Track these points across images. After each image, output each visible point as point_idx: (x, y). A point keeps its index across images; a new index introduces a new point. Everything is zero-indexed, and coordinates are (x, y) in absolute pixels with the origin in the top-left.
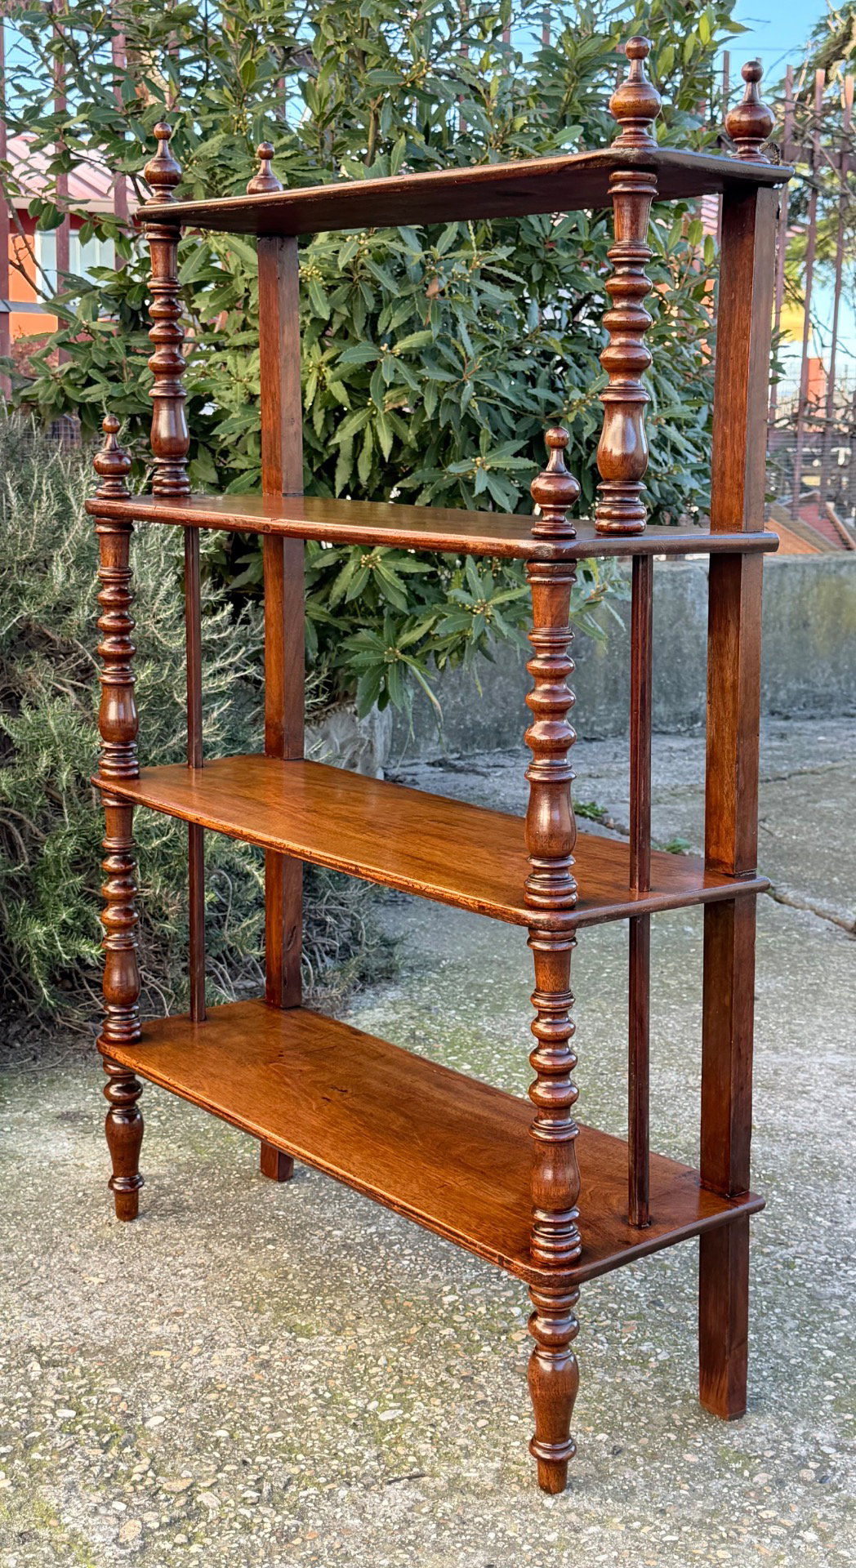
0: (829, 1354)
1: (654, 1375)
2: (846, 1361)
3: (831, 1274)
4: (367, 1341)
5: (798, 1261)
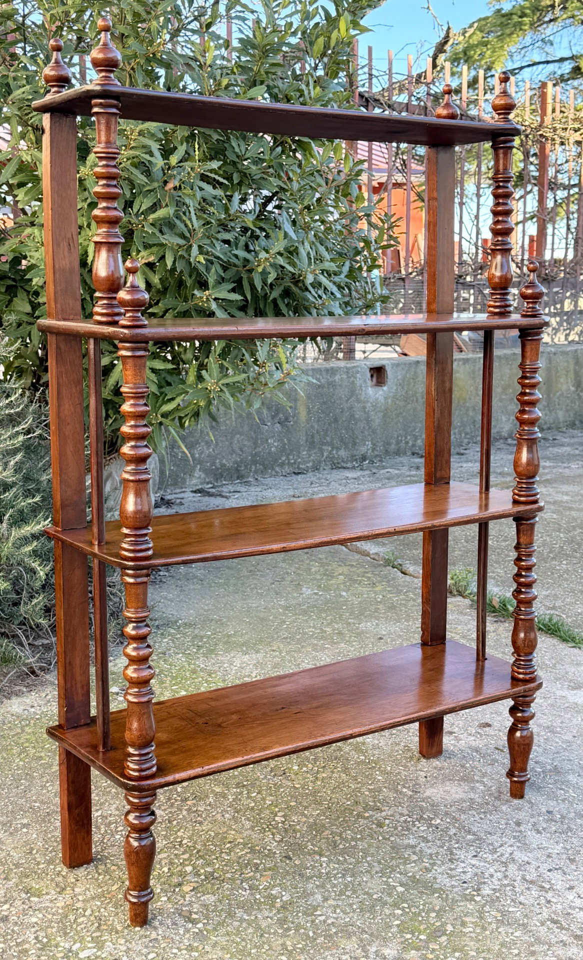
0: (400, 889)
1: (278, 912)
2: (411, 894)
3: (408, 829)
4: (80, 898)
5: (387, 822)
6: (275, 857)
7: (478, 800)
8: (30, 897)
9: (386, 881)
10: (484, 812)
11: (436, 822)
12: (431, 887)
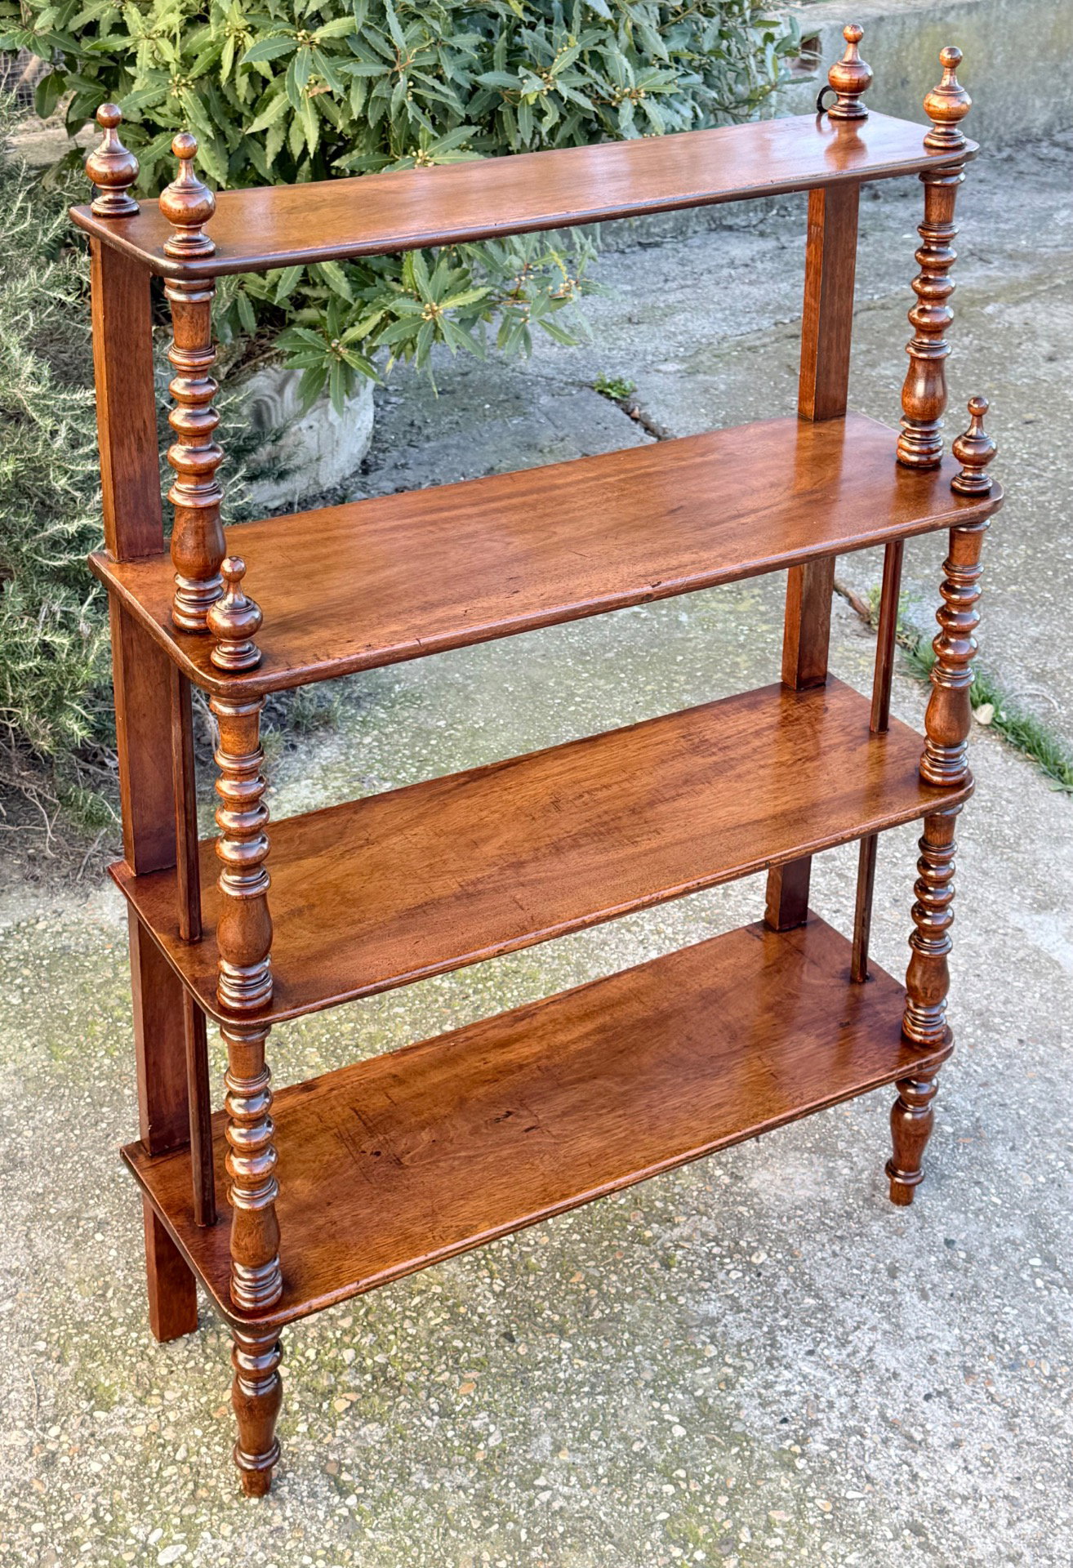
1: (478, 1476)
2: (695, 1446)
3: (711, 1277)
4: (172, 1417)
5: (679, 1254)
6: (488, 1335)
7: (836, 1205)
8: (93, 1409)
9: (659, 1409)
10: (841, 1238)
11: (760, 1258)
12: (728, 1428)
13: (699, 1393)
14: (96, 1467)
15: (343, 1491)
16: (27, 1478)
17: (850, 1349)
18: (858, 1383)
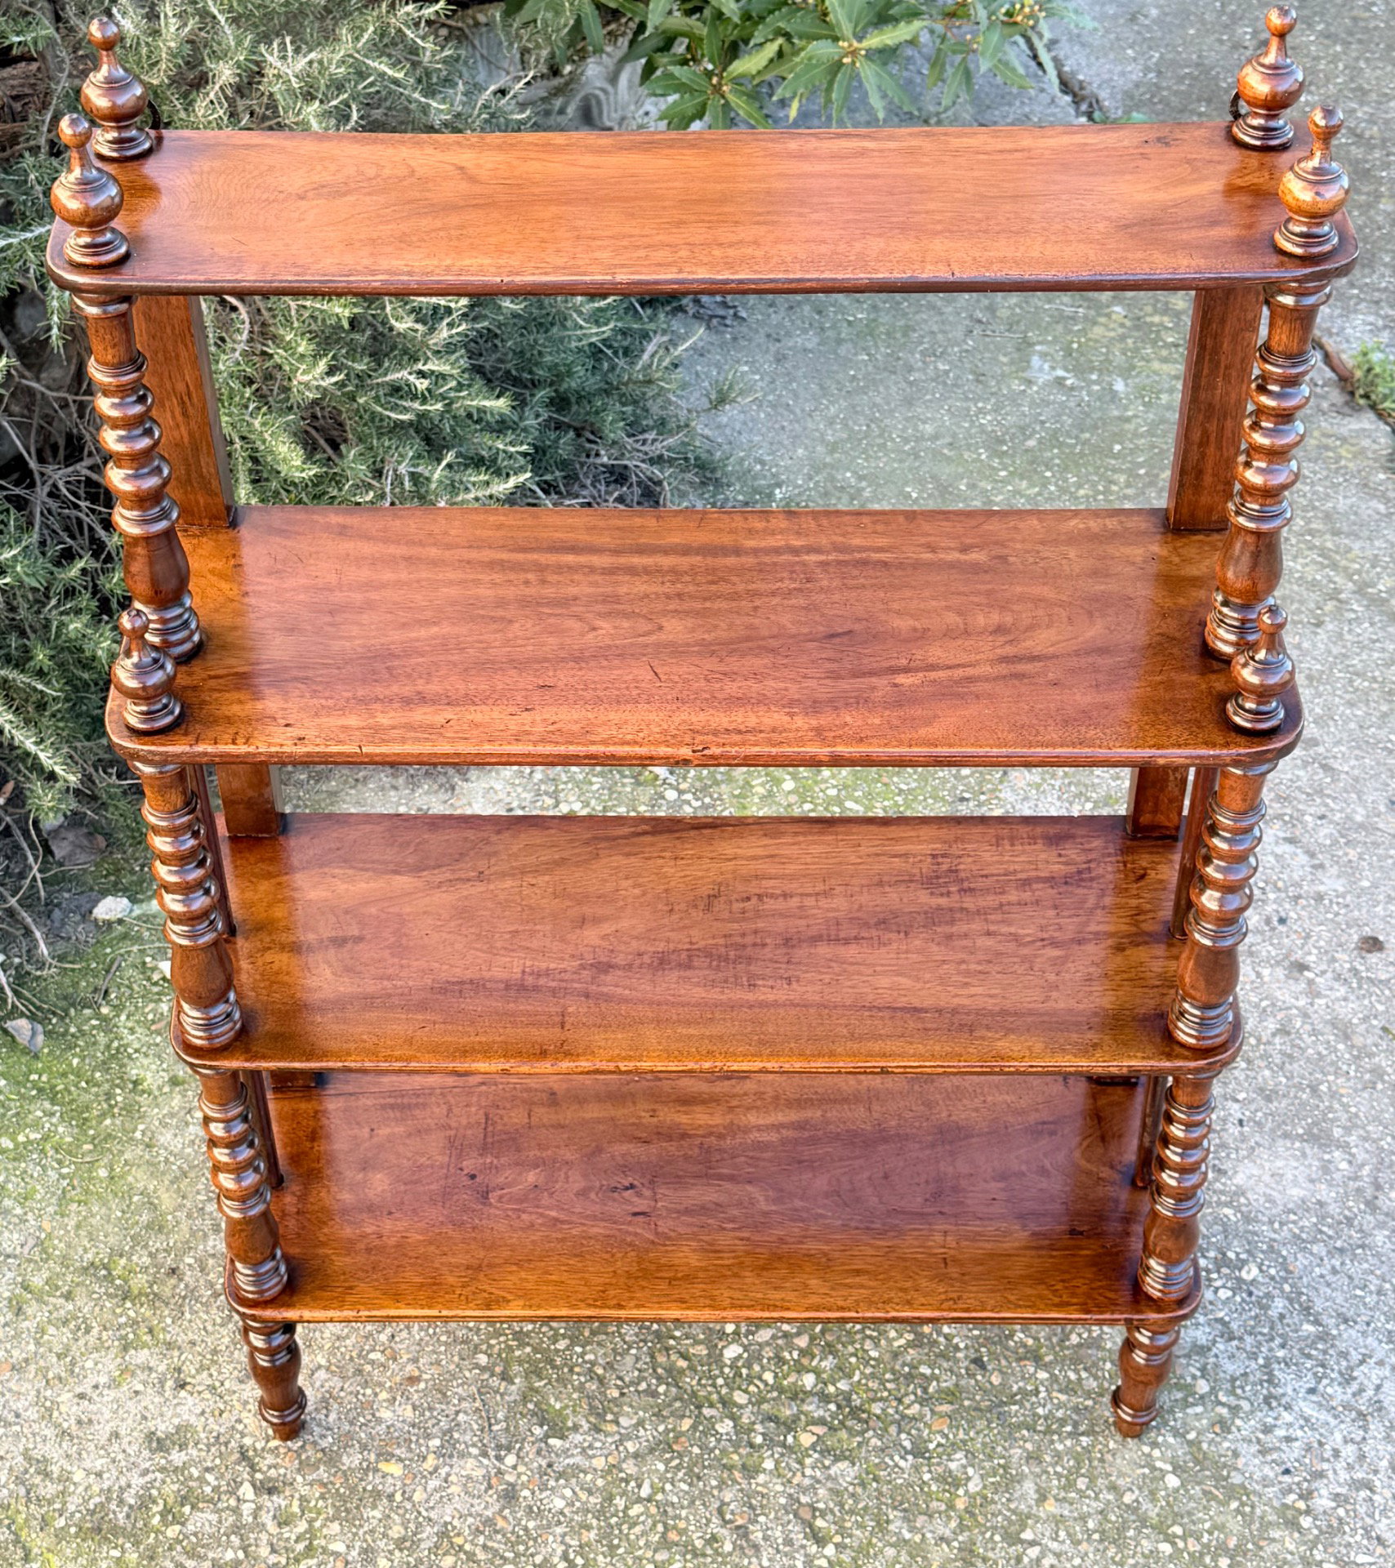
6: (957, 1361)
7: (1334, 1209)
8: (547, 1436)
9: (1149, 1455)
10: (1341, 1251)
11: (1250, 1273)
12: (1226, 1479)
13: (1192, 1436)
14: (559, 1504)
15: (820, 1540)
16: (489, 1513)
17: (1355, 1386)
18: (1365, 1429)
